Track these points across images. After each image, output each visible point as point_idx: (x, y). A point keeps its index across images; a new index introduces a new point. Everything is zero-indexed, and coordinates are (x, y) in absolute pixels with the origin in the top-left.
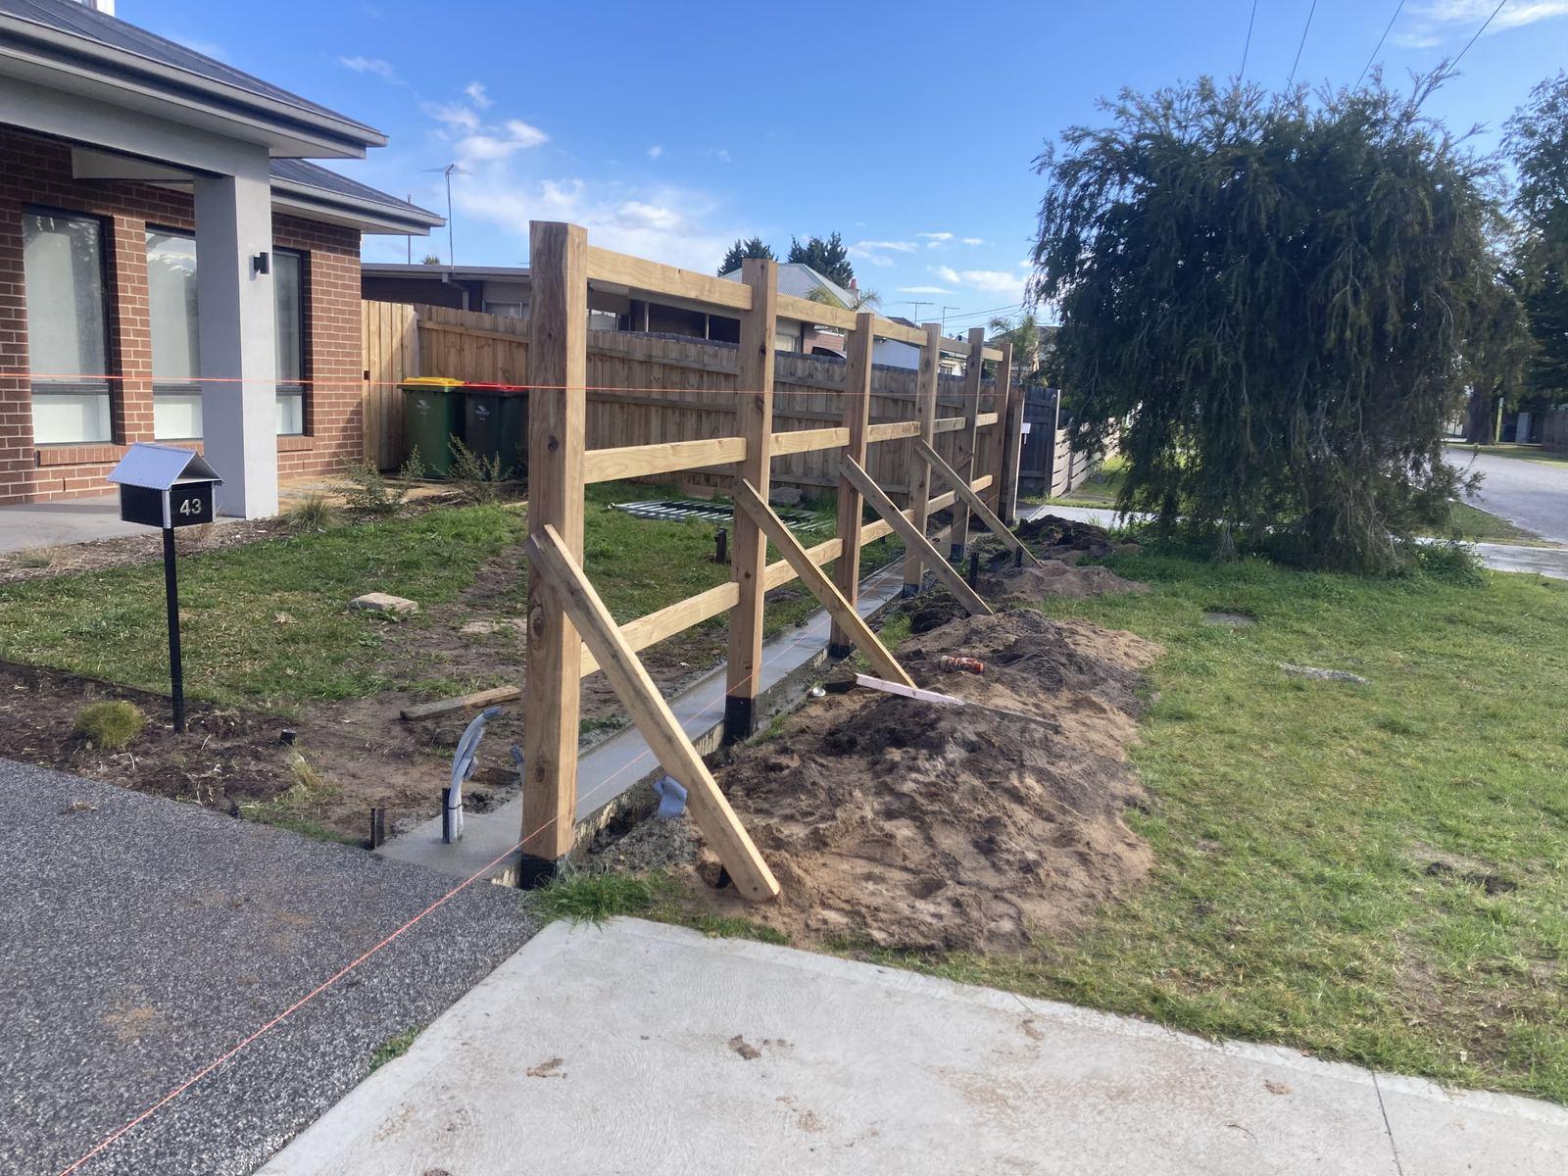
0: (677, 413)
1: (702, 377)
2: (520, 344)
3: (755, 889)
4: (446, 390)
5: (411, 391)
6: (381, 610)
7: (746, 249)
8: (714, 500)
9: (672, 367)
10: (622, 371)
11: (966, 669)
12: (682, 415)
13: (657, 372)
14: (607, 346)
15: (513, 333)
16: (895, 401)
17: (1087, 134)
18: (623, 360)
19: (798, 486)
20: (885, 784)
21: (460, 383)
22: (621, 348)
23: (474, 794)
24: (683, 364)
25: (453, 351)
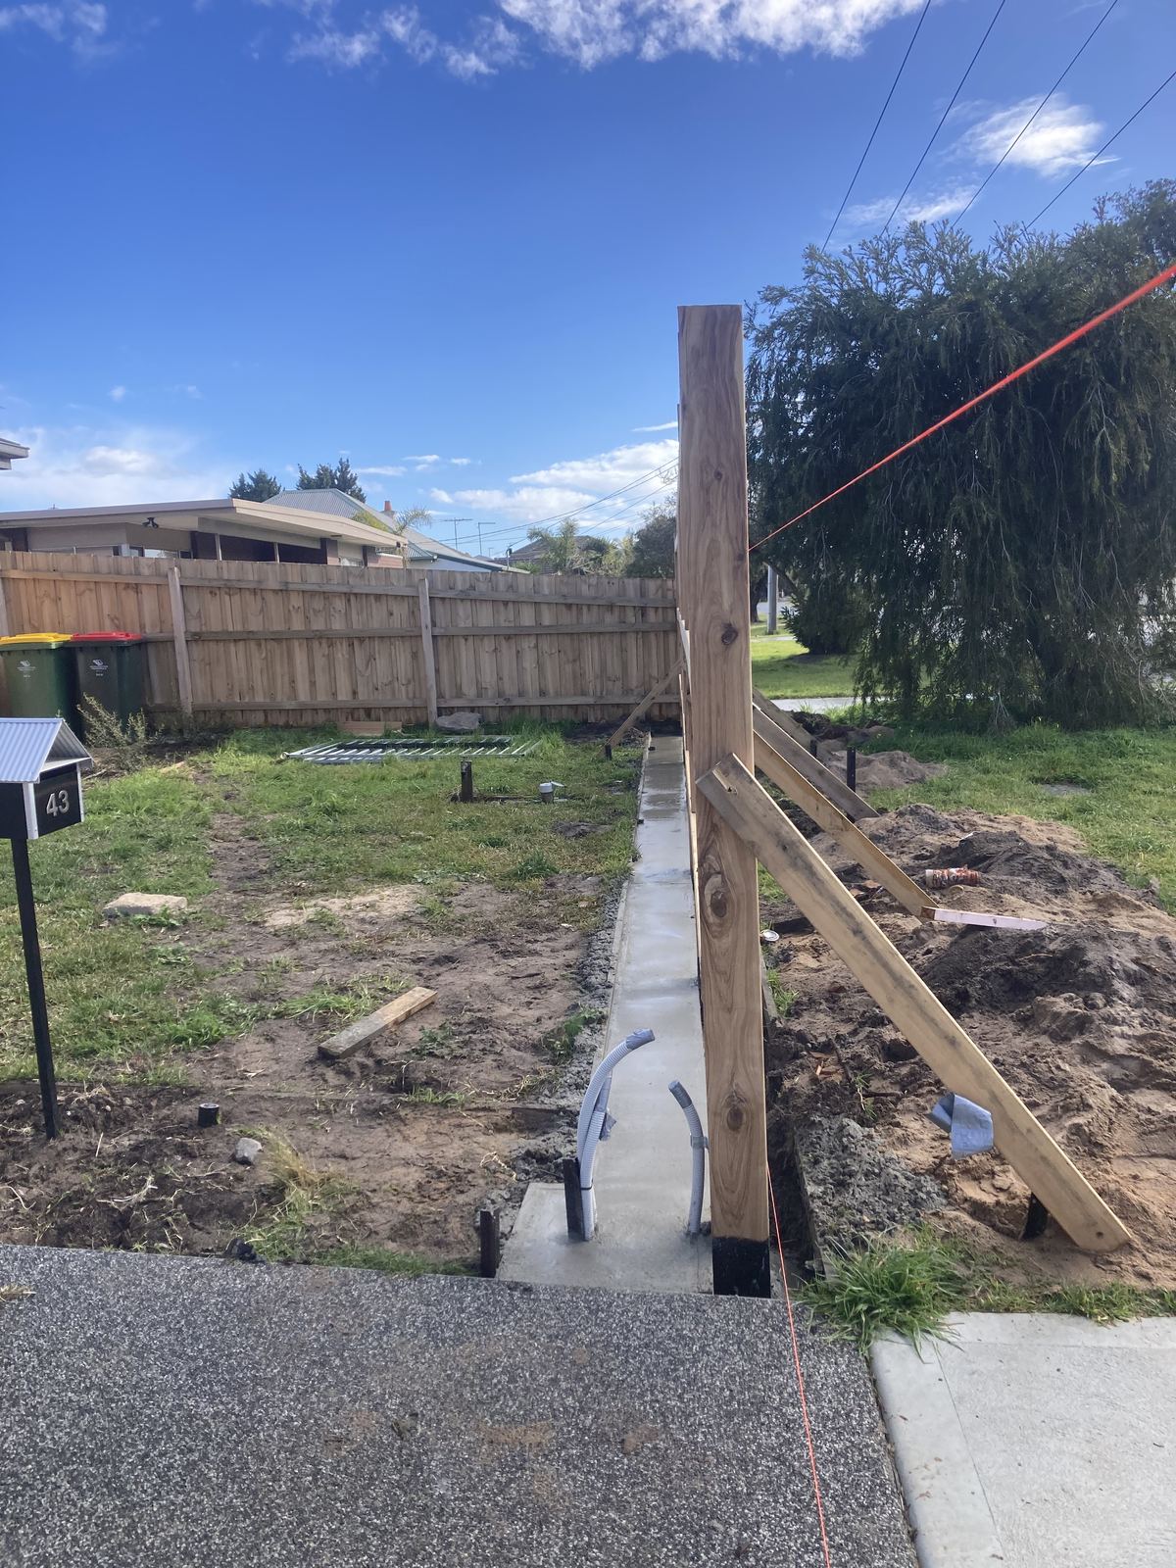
0: (324, 645)
1: (349, 600)
2: (127, 586)
3: (1100, 1234)
4: (53, 647)
5: (9, 652)
6: (150, 914)
7: (251, 482)
8: (387, 735)
9: (313, 593)
10: (253, 604)
11: (962, 883)
12: (331, 645)
13: (296, 601)
14: (233, 577)
15: (118, 573)
16: (569, 606)
17: (783, 293)
18: (254, 591)
19: (472, 709)
20: (1088, 1045)
21: (67, 637)
22: (251, 578)
23: (528, 1153)
24: (326, 588)
25: (47, 603)
